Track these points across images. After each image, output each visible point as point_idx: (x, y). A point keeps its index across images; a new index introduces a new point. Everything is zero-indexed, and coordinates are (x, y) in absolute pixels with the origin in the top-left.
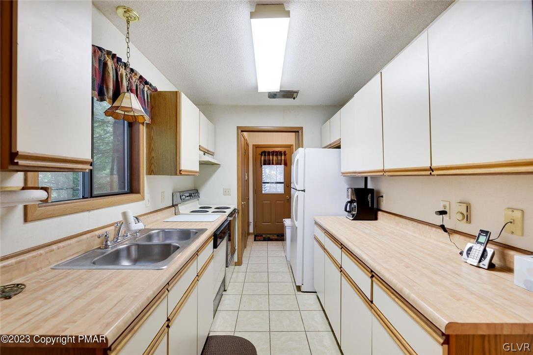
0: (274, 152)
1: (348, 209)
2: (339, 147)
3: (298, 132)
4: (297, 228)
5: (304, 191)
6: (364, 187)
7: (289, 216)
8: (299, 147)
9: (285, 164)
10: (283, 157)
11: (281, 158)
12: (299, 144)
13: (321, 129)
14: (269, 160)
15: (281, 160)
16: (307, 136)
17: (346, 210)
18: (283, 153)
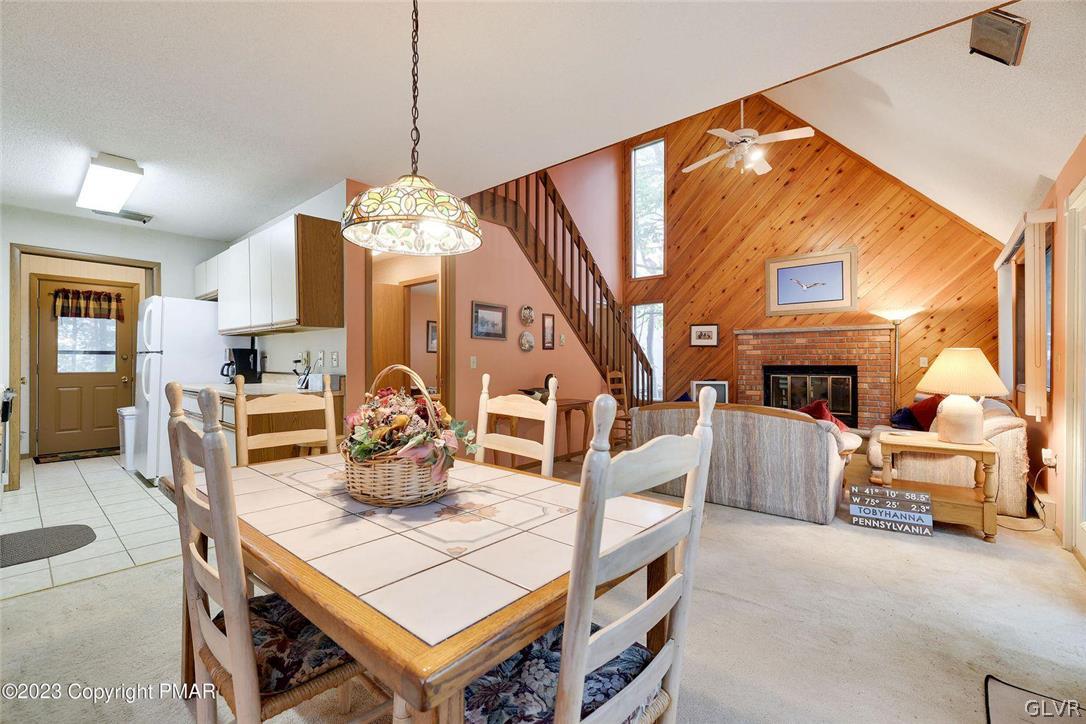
0: (89, 293)
1: (225, 373)
2: (216, 300)
3: (152, 269)
4: (148, 403)
5: (161, 352)
6: (249, 347)
7: (131, 402)
8: (153, 294)
9: (120, 318)
10: (114, 305)
11: (109, 306)
12: (154, 288)
13: (194, 270)
14: (78, 309)
15: (109, 310)
16: (167, 277)
17: (222, 374)
18: (113, 296)
